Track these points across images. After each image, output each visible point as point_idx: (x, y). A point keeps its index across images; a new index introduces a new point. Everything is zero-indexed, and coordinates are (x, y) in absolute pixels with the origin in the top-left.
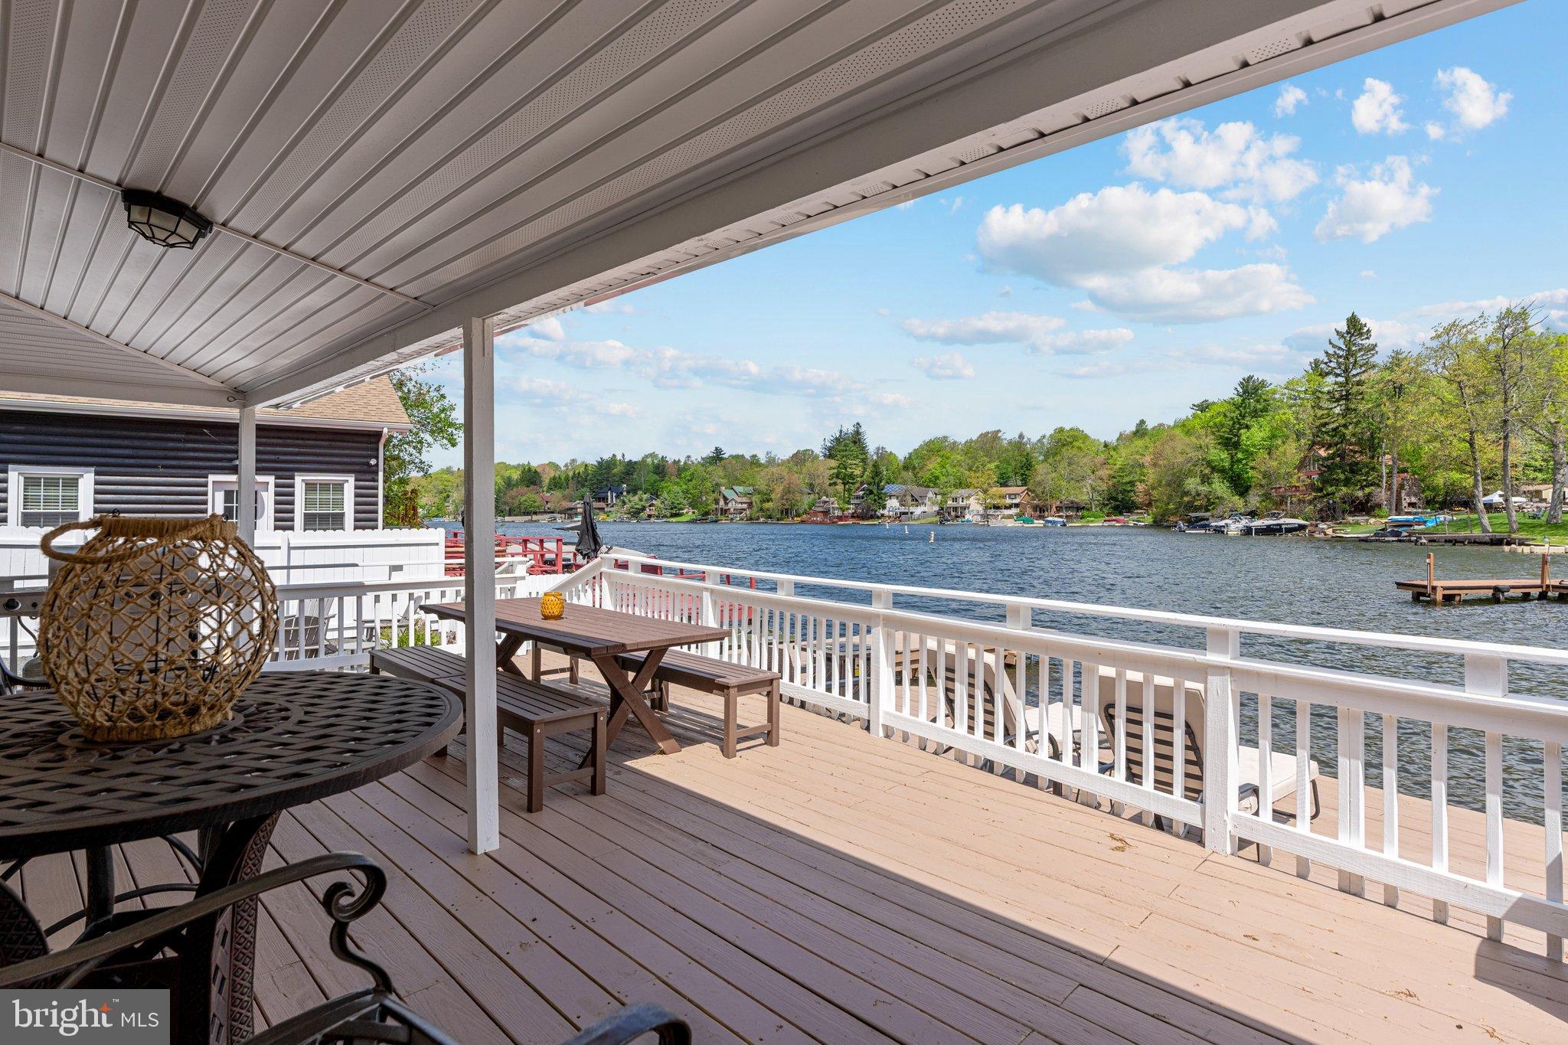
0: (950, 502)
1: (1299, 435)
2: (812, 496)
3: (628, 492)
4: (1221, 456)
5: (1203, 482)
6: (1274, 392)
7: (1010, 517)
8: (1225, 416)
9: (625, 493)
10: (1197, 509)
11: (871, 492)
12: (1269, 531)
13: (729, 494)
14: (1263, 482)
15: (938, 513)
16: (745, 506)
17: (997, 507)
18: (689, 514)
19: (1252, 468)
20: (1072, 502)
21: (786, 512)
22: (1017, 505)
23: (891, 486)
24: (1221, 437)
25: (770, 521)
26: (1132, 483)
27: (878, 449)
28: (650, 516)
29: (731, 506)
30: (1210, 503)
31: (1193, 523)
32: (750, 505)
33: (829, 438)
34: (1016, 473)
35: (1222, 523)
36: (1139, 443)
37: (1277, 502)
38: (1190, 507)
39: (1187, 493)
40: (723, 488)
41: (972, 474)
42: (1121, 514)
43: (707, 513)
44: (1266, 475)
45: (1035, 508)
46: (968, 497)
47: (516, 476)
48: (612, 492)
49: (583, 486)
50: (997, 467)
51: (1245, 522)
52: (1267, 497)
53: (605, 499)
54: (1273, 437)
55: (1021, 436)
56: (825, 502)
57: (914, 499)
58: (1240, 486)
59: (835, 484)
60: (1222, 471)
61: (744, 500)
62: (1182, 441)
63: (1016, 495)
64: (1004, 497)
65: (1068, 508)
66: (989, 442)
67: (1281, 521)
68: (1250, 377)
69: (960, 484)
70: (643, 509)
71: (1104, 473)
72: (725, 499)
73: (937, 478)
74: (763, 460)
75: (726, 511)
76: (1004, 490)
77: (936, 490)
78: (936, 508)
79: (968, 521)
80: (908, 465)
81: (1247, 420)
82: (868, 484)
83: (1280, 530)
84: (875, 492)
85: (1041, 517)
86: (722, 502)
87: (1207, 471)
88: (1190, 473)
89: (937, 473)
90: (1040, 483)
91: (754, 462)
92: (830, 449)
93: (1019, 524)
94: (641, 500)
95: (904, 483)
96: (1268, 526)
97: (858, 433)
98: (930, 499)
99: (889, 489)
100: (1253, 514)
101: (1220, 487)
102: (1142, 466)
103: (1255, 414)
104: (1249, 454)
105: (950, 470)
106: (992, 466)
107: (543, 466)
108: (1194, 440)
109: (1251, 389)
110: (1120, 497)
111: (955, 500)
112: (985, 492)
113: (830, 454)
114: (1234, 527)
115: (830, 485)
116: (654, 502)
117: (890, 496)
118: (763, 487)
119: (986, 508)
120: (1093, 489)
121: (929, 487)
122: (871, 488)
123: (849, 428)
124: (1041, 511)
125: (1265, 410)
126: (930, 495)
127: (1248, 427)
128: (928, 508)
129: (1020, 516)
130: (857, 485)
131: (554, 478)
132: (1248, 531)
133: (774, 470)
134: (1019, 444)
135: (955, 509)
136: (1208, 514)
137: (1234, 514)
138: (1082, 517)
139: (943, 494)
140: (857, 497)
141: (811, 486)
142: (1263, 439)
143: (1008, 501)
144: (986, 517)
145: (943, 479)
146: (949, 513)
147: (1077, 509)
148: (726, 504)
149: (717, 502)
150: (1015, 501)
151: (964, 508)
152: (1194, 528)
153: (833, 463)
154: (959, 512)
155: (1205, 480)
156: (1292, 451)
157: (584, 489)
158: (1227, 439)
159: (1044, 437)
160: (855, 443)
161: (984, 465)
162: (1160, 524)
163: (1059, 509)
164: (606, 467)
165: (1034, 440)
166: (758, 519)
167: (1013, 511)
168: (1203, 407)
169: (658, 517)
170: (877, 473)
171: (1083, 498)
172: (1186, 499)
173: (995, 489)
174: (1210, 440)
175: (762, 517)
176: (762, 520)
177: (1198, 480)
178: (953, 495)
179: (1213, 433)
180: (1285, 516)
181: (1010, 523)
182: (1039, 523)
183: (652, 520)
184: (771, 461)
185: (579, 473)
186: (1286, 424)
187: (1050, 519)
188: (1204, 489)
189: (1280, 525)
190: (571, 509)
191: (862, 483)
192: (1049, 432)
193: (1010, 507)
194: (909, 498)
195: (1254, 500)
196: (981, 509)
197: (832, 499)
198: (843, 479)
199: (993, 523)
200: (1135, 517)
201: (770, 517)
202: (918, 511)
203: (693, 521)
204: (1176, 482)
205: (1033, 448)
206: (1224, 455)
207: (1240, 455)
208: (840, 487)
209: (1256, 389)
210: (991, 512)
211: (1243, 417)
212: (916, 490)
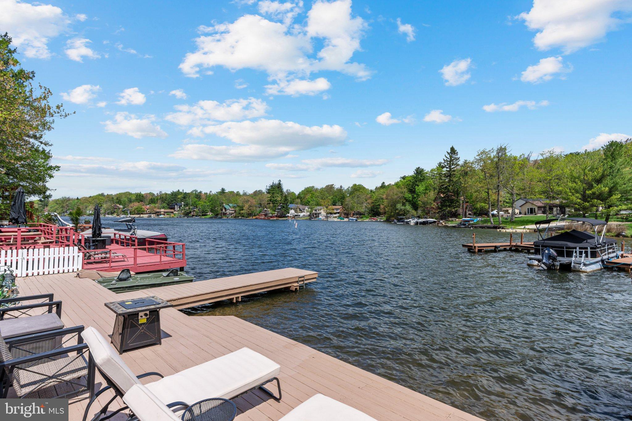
0: (314, 211)
1: (435, 189)
2: (261, 208)
3: (184, 205)
4: (409, 196)
5: (403, 205)
6: (427, 173)
7: (336, 217)
8: (411, 181)
9: (183, 206)
10: (401, 215)
11: (284, 207)
12: (424, 223)
13: (227, 207)
14: (423, 205)
15: (309, 216)
16: (233, 212)
17: (331, 213)
18: (210, 214)
19: (419, 201)
20: (358, 212)
21: (250, 215)
22: (338, 213)
23: (292, 205)
24: (409, 189)
25: (243, 218)
26: (379, 205)
27: (287, 190)
28: (193, 215)
29: (228, 212)
30: (405, 213)
31: (399, 220)
32: (235, 211)
33: (268, 185)
34: (339, 201)
35: (408, 220)
36: (382, 190)
37: (427, 213)
38: (398, 214)
39: (397, 209)
40: (224, 204)
41: (322, 201)
42: (375, 217)
43: (217, 215)
44: (424, 203)
45: (345, 214)
46: (321, 209)
47: (134, 198)
48: (177, 205)
49: (164, 202)
50: (332, 198)
51: (416, 220)
52: (424, 211)
53: (174, 208)
54: (426, 189)
55: (341, 187)
56: (266, 211)
57: (300, 210)
58: (415, 207)
59: (269, 204)
60: (409, 201)
61: (233, 209)
62: (396, 190)
63: (338, 209)
64: (334, 210)
65: (357, 214)
66: (330, 188)
67: (428, 220)
68: (419, 168)
69: (318, 204)
70: (190, 212)
71: (369, 201)
72: (225, 209)
73: (309, 202)
74: (241, 193)
75: (225, 214)
76: (334, 207)
77: (309, 207)
78: (308, 214)
79: (320, 219)
80: (299, 197)
81: (417, 183)
82: (283, 204)
83: (428, 223)
84: (285, 207)
85: (347, 217)
86: (224, 210)
87: (405, 201)
88: (398, 202)
89: (309, 200)
90: (347, 205)
91: (238, 194)
92: (269, 190)
93: (339, 220)
94: (189, 209)
95: (297, 204)
96: (424, 221)
97: (280, 184)
98: (306, 210)
99: (291, 206)
100: (419, 217)
101: (408, 207)
102: (382, 199)
103: (421, 181)
104: (418, 195)
105: (314, 199)
106: (330, 198)
107: (147, 194)
108: (400, 189)
109: (419, 172)
110: (375, 210)
111: (316, 210)
112: (327, 207)
113: (269, 192)
114: (412, 222)
115: (267, 204)
116: (195, 210)
117: (291, 209)
118: (241, 204)
119: (327, 214)
120: (366, 207)
121: (306, 205)
122: (284, 205)
123: (276, 182)
124: (347, 215)
125: (423, 180)
126: (306, 208)
127: (418, 186)
128: (305, 213)
129: (339, 217)
130: (278, 204)
131: (151, 199)
132: (417, 223)
133: (245, 197)
134: (340, 190)
135: (316, 214)
136: (404, 217)
137: (413, 217)
138: (362, 218)
139: (311, 208)
140: (278, 209)
141: (261, 204)
142: (423, 190)
143: (335, 211)
144: (327, 217)
145: (311, 202)
146: (313, 216)
147: (360, 215)
148: (226, 211)
149: (222, 210)
150: (338, 211)
151: (319, 214)
152: (400, 222)
153: (269, 195)
154: (317, 215)
155: (404, 204)
156: (432, 195)
157: (164, 204)
158: (411, 189)
159: (349, 187)
160: (278, 188)
161: (327, 197)
162: (388, 221)
163: (354, 214)
164: (175, 195)
165: (346, 188)
166: (238, 217)
167: (337, 215)
168: (404, 178)
169: (196, 216)
170: (286, 200)
171: (362, 210)
172: (397, 211)
173: (330, 207)
174: (405, 190)
175: (240, 216)
176: (240, 217)
177: (401, 204)
178: (315, 209)
179: (406, 188)
180: (429, 218)
181: (336, 220)
182: (346, 220)
183: (194, 217)
184: (245, 194)
185: (163, 197)
186: (431, 185)
187: (350, 218)
188: (403, 208)
189: (427, 221)
190: (158, 212)
191: (280, 204)
192: (351, 186)
193: (336, 213)
194: (298, 210)
195: (420, 212)
196: (325, 214)
197: (268, 210)
198: (273, 202)
199: (329, 219)
200: (380, 218)
201: (243, 216)
202: (302, 214)
203: (211, 218)
204: (393, 205)
205: (345, 192)
206: (410, 196)
207: (415, 196)
208: (271, 205)
209: (421, 172)
210: (329, 215)
211: (416, 182)
212: (301, 207)
